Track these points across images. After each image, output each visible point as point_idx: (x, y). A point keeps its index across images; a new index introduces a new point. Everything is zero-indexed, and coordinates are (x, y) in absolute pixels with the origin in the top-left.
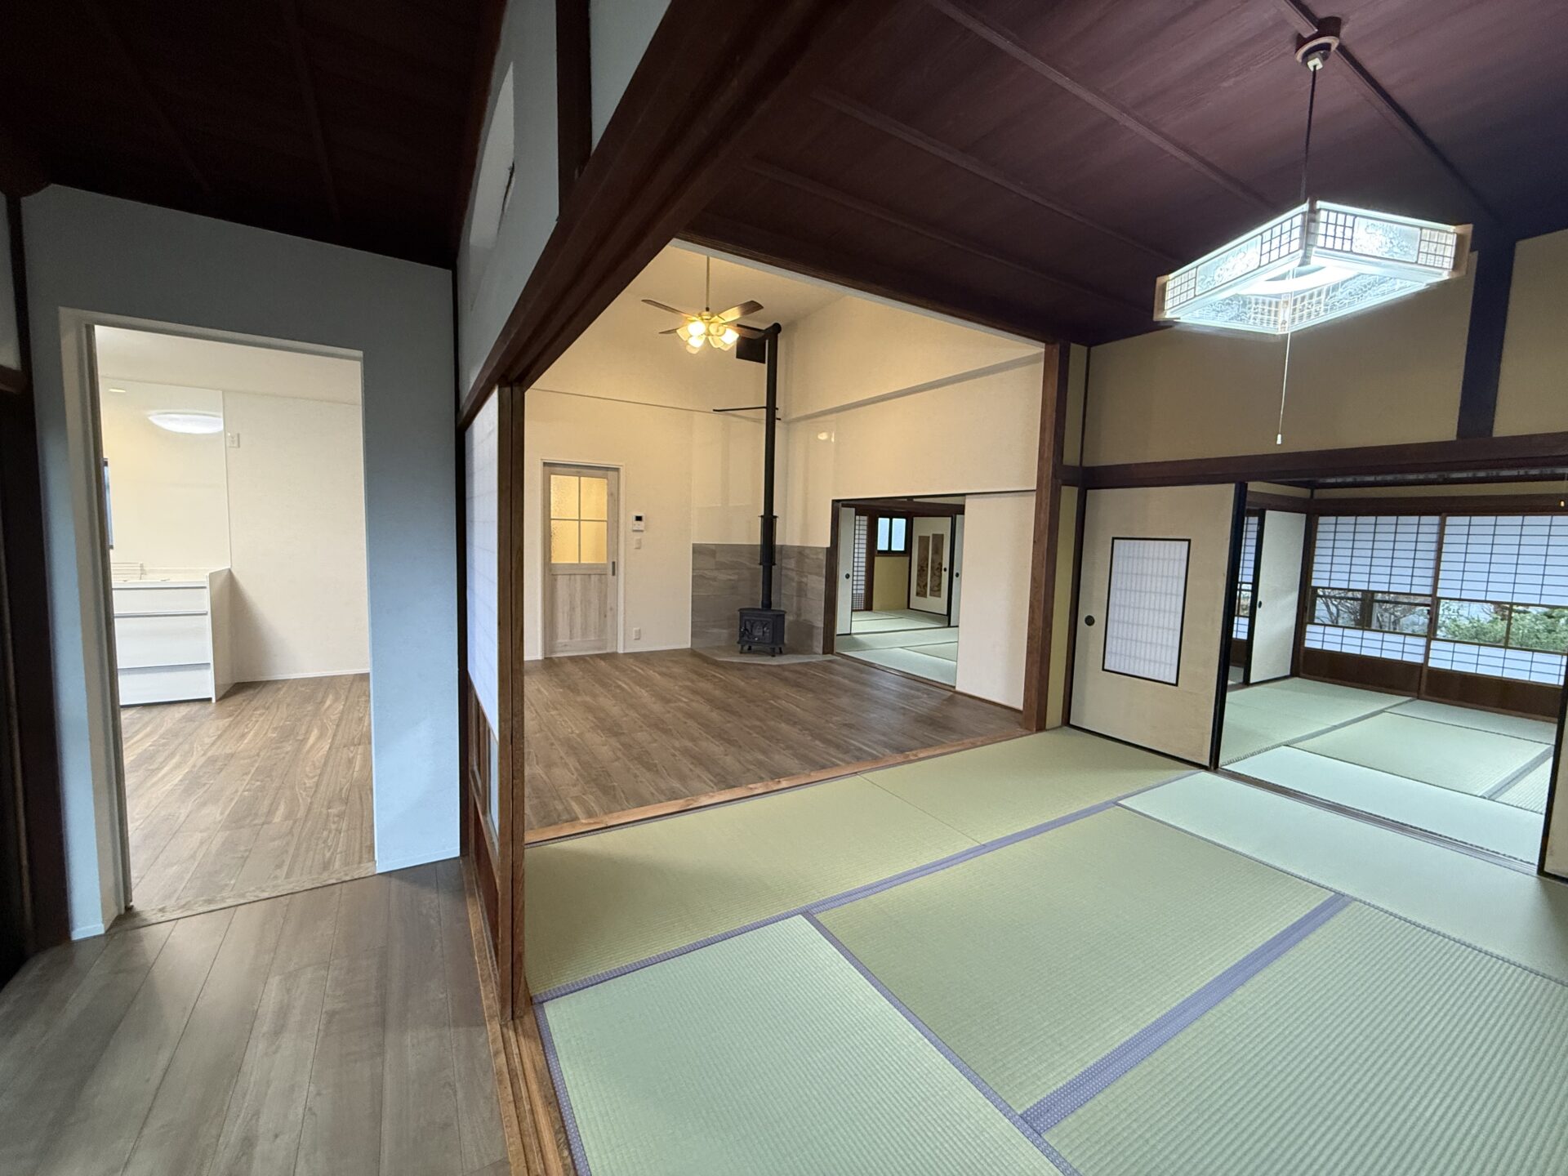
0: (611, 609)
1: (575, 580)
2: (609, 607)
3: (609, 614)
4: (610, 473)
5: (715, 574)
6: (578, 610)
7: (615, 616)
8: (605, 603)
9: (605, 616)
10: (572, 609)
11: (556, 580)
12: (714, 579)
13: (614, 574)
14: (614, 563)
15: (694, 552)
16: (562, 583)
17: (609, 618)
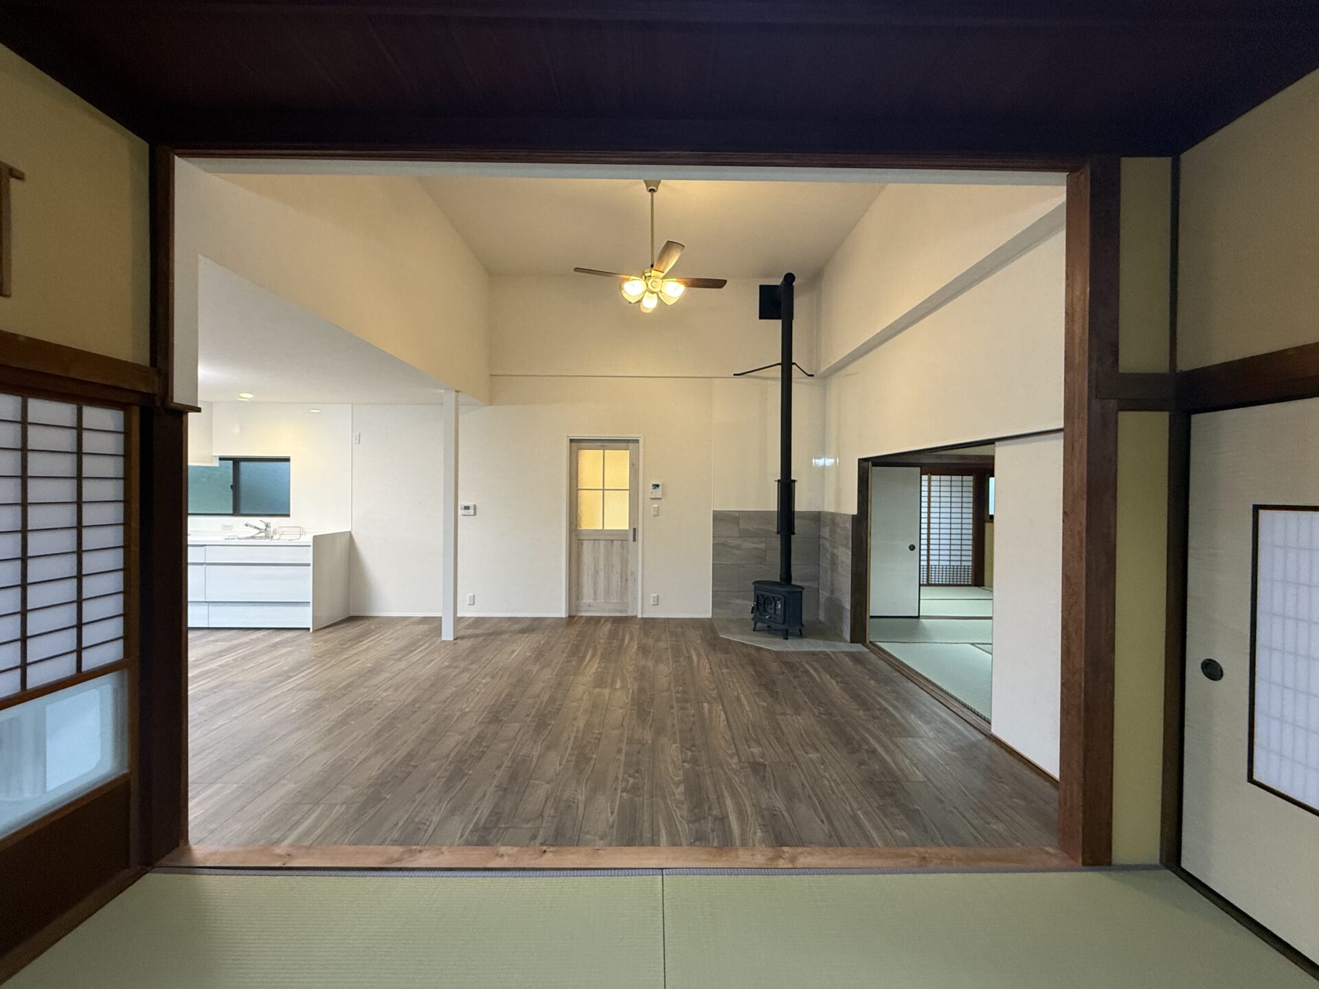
0: (632, 573)
1: (599, 545)
2: (629, 573)
3: (629, 577)
4: (631, 445)
5: (738, 542)
6: (602, 573)
7: (635, 580)
8: (627, 567)
9: (627, 580)
10: (596, 572)
11: (582, 544)
12: (738, 548)
13: (634, 540)
14: (634, 529)
15: (714, 519)
16: (587, 547)
17: (630, 584)
